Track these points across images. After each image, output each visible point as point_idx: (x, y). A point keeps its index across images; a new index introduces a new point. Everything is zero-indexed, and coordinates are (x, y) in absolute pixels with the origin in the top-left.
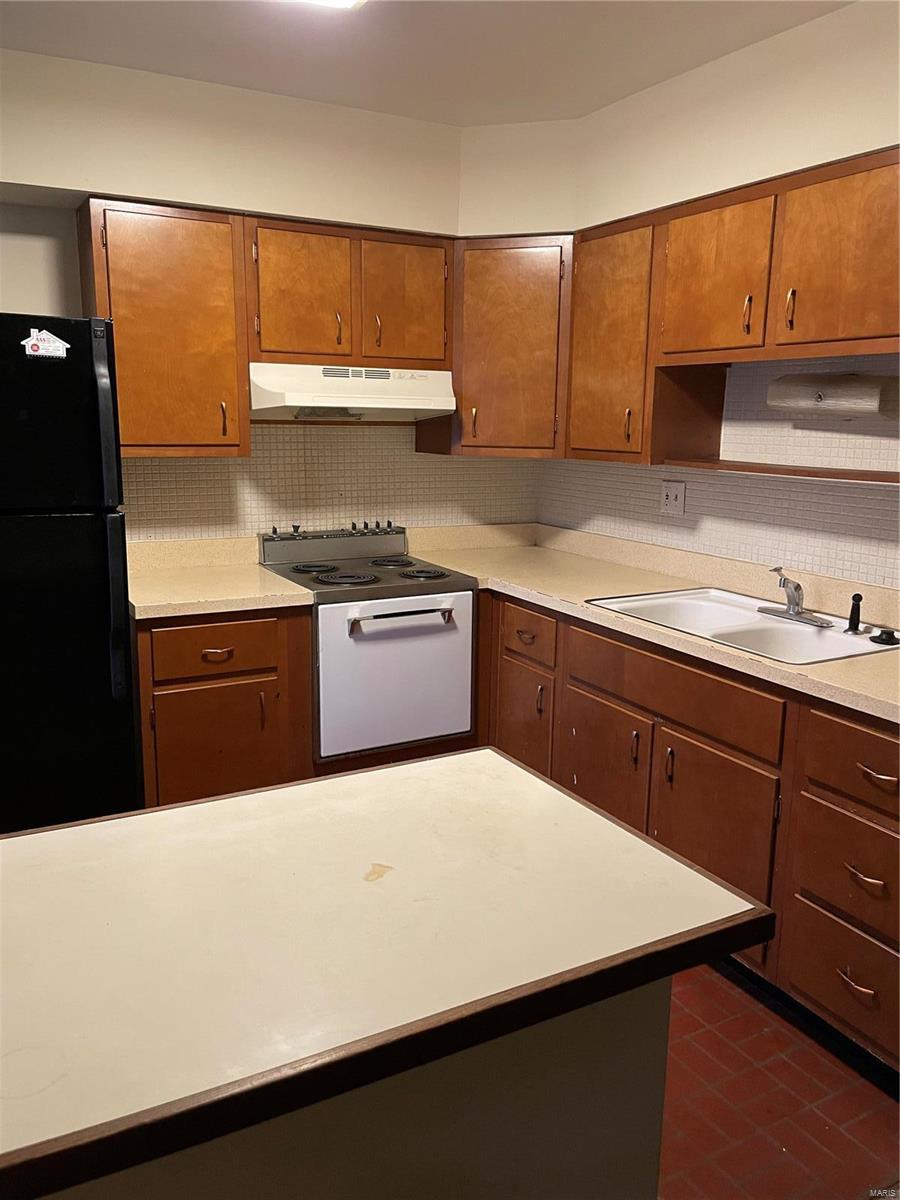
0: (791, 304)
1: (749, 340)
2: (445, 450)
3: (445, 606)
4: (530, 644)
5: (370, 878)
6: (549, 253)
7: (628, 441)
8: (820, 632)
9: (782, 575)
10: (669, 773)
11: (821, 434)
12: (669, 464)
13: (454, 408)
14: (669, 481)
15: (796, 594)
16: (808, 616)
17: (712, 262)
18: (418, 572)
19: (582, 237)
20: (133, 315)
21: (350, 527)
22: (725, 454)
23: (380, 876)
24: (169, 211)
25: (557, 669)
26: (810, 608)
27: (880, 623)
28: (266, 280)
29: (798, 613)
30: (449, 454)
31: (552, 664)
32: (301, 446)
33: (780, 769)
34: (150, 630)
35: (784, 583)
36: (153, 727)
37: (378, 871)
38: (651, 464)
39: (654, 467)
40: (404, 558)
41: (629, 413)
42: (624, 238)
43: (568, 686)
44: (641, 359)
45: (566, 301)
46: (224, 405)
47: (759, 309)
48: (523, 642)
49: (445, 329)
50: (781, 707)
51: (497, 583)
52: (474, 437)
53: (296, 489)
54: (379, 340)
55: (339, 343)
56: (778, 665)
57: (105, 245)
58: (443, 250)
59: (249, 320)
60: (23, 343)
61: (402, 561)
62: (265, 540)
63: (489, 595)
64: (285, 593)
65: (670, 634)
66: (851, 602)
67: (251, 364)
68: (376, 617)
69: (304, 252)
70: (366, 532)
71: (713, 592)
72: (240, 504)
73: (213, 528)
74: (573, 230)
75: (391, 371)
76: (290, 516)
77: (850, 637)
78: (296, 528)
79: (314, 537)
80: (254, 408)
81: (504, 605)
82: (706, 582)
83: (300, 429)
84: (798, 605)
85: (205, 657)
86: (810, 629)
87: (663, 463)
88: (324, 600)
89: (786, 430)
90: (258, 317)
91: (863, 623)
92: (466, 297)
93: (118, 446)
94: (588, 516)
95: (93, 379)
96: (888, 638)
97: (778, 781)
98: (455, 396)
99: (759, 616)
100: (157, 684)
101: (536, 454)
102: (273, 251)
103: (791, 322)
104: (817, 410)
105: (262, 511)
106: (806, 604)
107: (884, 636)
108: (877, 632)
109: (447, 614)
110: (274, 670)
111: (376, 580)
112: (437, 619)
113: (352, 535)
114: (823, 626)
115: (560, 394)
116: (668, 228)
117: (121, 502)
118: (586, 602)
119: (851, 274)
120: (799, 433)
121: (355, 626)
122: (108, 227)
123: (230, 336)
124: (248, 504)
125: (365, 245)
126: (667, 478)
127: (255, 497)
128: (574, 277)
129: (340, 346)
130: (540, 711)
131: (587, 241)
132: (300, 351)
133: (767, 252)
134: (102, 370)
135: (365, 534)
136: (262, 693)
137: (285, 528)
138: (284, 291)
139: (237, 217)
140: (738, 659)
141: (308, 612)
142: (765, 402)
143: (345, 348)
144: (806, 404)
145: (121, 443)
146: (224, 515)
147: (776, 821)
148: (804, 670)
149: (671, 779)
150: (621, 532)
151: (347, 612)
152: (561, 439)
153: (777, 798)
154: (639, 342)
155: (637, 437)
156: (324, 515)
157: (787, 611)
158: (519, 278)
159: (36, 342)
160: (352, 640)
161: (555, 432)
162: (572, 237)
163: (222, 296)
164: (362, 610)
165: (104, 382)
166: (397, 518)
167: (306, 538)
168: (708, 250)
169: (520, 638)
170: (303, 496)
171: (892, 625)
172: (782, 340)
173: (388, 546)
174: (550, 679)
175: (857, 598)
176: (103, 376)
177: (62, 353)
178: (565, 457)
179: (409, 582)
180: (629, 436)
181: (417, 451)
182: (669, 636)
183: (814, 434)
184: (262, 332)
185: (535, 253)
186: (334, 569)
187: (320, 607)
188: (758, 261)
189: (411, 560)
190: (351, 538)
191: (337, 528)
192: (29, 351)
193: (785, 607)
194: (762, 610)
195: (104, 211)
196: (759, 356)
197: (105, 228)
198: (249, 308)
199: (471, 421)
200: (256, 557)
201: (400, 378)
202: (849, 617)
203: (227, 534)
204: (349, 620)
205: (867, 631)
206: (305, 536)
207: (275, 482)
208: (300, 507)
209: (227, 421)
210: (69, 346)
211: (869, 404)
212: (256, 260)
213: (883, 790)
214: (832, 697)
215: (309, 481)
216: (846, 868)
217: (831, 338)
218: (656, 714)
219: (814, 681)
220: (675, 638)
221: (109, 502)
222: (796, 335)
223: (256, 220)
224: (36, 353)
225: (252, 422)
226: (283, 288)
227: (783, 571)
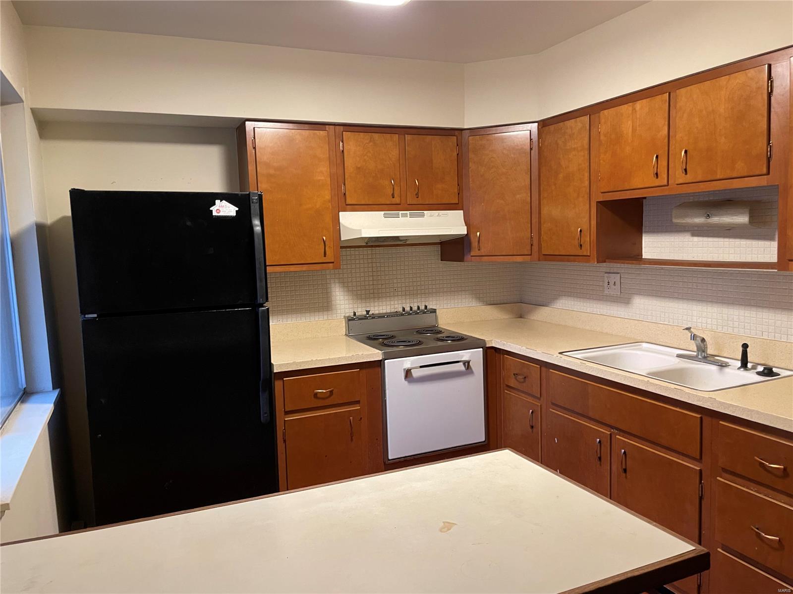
0: (685, 159)
1: (657, 182)
2: (460, 258)
3: (465, 358)
4: (523, 382)
5: (443, 530)
6: (523, 134)
7: (581, 249)
8: (721, 369)
9: (691, 332)
10: (624, 467)
11: (710, 239)
12: (610, 262)
13: (466, 233)
14: (610, 273)
15: (702, 345)
16: (712, 359)
17: (630, 134)
18: (446, 337)
19: (544, 124)
20: (271, 188)
21: (401, 310)
22: (646, 254)
23: (449, 529)
24: (291, 126)
25: (542, 399)
26: (713, 354)
27: (763, 362)
28: (349, 162)
29: (705, 358)
30: (463, 262)
31: (539, 396)
32: (370, 261)
33: (701, 463)
34: (283, 379)
35: (694, 337)
36: (285, 441)
37: (448, 526)
38: (597, 263)
39: (598, 265)
40: (436, 328)
41: (581, 231)
42: (571, 123)
43: (551, 410)
44: (586, 196)
45: (535, 164)
46: (324, 238)
47: (663, 163)
48: (517, 381)
49: (458, 185)
50: (699, 420)
51: (498, 343)
52: (479, 250)
53: (367, 287)
54: (417, 194)
55: (393, 197)
56: (694, 392)
57: (255, 148)
58: (455, 137)
59: (339, 187)
60: (211, 209)
61: (435, 331)
62: (349, 320)
63: (493, 351)
64: (365, 353)
65: (619, 373)
66: (741, 349)
67: (341, 213)
68: (421, 367)
69: (371, 143)
70: (412, 313)
71: (645, 345)
72: (333, 298)
73: (317, 314)
74: (537, 120)
75: (425, 212)
76: (364, 305)
77: (742, 372)
78: (368, 312)
79: (379, 317)
80: (342, 239)
81: (503, 357)
82: (639, 339)
83: (369, 251)
84: (704, 352)
85: (316, 395)
86: (714, 368)
87: (605, 262)
88: (388, 356)
89: (687, 237)
90: (344, 184)
91: (750, 362)
92: (471, 164)
93: (266, 266)
94: (555, 298)
95: (251, 227)
96: (768, 372)
97: (701, 471)
98: (466, 225)
99: (678, 360)
100: (287, 413)
101: (519, 259)
102: (352, 145)
103: (686, 170)
104: (707, 223)
105: (346, 302)
106: (710, 351)
107: (766, 371)
108: (760, 369)
109: (467, 364)
110: (358, 402)
111: (420, 343)
112: (460, 367)
113: (402, 315)
114: (723, 365)
115: (533, 221)
116: (599, 117)
117: (267, 300)
118: (560, 353)
119: (723, 138)
120: (696, 239)
121: (408, 373)
122: (256, 138)
123: (328, 197)
124: (338, 298)
125: (408, 137)
126: (608, 271)
127: (342, 293)
128: (540, 148)
129: (394, 199)
130: (532, 427)
131: (546, 126)
132: (371, 203)
133: (666, 128)
134: (256, 222)
135: (411, 314)
136: (351, 418)
137: (361, 312)
138: (359, 168)
139: (331, 126)
140: (666, 388)
141: (379, 365)
142: (672, 220)
143: (397, 200)
144: (699, 220)
145: (267, 264)
146: (325, 305)
147: (701, 498)
148: (712, 395)
149: (625, 471)
150: (578, 307)
151: (403, 364)
152: (535, 248)
153: (701, 483)
154: (585, 187)
155: (586, 246)
156: (385, 303)
157: (697, 356)
158: (505, 152)
159: (218, 208)
160: (406, 383)
161: (532, 245)
162: (536, 124)
163: (323, 173)
164: (412, 363)
165: (258, 229)
166: (431, 303)
167: (373, 318)
168: (627, 127)
169: (516, 379)
170: (372, 291)
171: (771, 364)
172: (681, 181)
173: (425, 321)
174: (538, 405)
175: (745, 346)
176: (257, 226)
177: (234, 214)
178: (539, 260)
179: (440, 343)
180: (581, 245)
181: (441, 260)
182: (618, 375)
183: (705, 239)
184: (347, 193)
185: (513, 135)
186: (393, 337)
187: (386, 361)
188: (660, 133)
189: (440, 329)
190: (402, 317)
191: (393, 310)
192: (215, 214)
193: (695, 354)
194: (679, 356)
195: (254, 128)
196: (666, 192)
197: (254, 138)
198: (339, 180)
199: (477, 240)
200: (343, 331)
201: (431, 216)
202: (740, 359)
203: (326, 317)
204: (404, 369)
205: (754, 368)
206: (373, 317)
207: (354, 284)
208: (370, 298)
209: (326, 248)
210: (237, 209)
211: (742, 219)
212: (343, 151)
213: (776, 476)
214: (734, 412)
215: (375, 283)
216: (752, 529)
217: (712, 179)
218: (612, 427)
219: (720, 402)
220: (623, 376)
221: (260, 301)
222: (689, 178)
223: (342, 127)
224: (218, 215)
225: (342, 247)
226: (359, 166)
227: (692, 329)
